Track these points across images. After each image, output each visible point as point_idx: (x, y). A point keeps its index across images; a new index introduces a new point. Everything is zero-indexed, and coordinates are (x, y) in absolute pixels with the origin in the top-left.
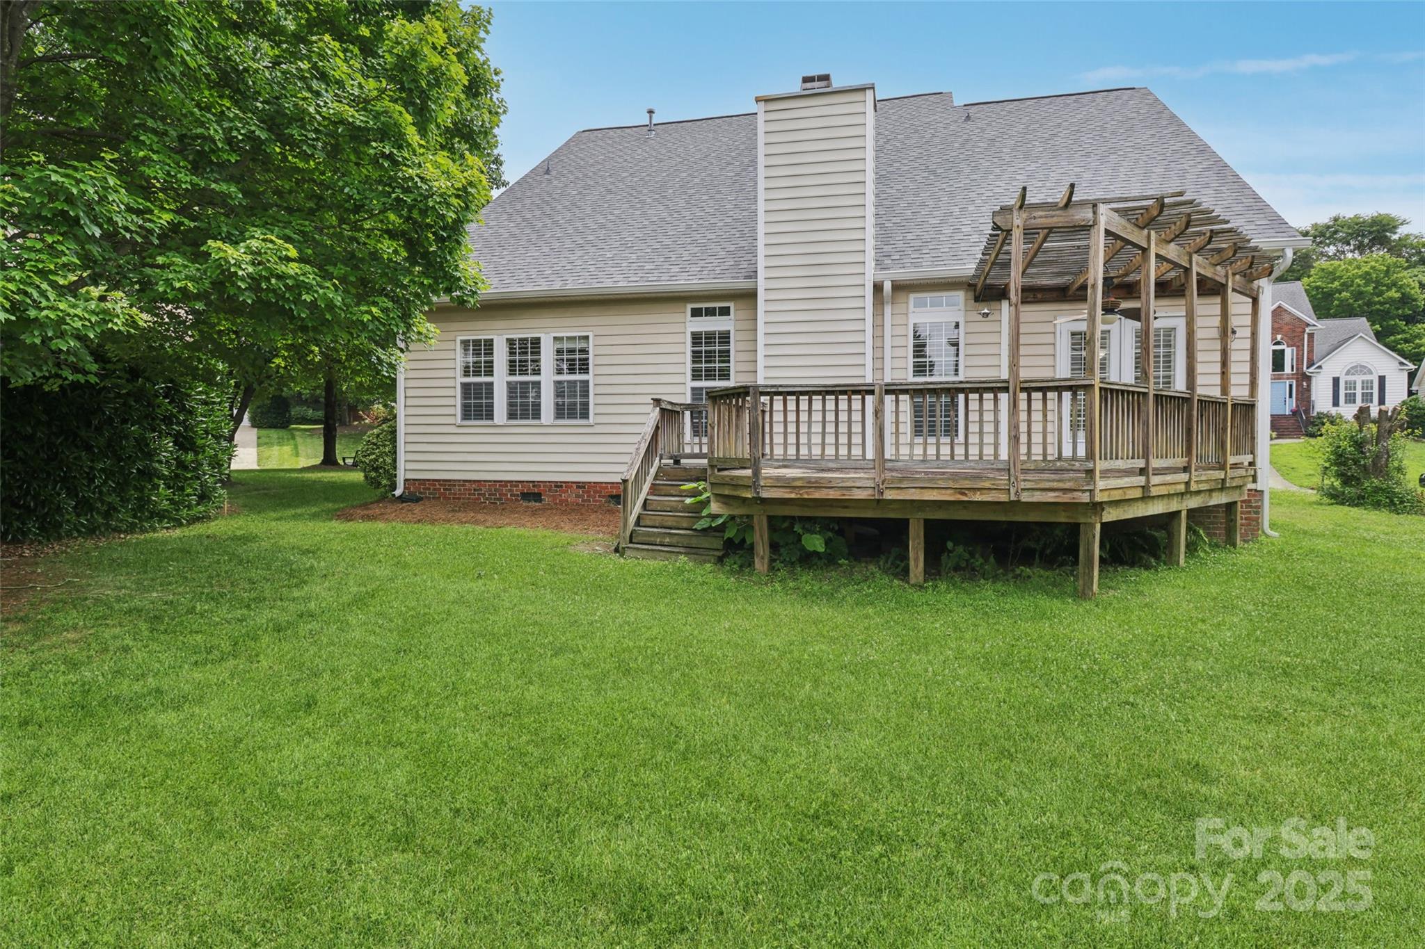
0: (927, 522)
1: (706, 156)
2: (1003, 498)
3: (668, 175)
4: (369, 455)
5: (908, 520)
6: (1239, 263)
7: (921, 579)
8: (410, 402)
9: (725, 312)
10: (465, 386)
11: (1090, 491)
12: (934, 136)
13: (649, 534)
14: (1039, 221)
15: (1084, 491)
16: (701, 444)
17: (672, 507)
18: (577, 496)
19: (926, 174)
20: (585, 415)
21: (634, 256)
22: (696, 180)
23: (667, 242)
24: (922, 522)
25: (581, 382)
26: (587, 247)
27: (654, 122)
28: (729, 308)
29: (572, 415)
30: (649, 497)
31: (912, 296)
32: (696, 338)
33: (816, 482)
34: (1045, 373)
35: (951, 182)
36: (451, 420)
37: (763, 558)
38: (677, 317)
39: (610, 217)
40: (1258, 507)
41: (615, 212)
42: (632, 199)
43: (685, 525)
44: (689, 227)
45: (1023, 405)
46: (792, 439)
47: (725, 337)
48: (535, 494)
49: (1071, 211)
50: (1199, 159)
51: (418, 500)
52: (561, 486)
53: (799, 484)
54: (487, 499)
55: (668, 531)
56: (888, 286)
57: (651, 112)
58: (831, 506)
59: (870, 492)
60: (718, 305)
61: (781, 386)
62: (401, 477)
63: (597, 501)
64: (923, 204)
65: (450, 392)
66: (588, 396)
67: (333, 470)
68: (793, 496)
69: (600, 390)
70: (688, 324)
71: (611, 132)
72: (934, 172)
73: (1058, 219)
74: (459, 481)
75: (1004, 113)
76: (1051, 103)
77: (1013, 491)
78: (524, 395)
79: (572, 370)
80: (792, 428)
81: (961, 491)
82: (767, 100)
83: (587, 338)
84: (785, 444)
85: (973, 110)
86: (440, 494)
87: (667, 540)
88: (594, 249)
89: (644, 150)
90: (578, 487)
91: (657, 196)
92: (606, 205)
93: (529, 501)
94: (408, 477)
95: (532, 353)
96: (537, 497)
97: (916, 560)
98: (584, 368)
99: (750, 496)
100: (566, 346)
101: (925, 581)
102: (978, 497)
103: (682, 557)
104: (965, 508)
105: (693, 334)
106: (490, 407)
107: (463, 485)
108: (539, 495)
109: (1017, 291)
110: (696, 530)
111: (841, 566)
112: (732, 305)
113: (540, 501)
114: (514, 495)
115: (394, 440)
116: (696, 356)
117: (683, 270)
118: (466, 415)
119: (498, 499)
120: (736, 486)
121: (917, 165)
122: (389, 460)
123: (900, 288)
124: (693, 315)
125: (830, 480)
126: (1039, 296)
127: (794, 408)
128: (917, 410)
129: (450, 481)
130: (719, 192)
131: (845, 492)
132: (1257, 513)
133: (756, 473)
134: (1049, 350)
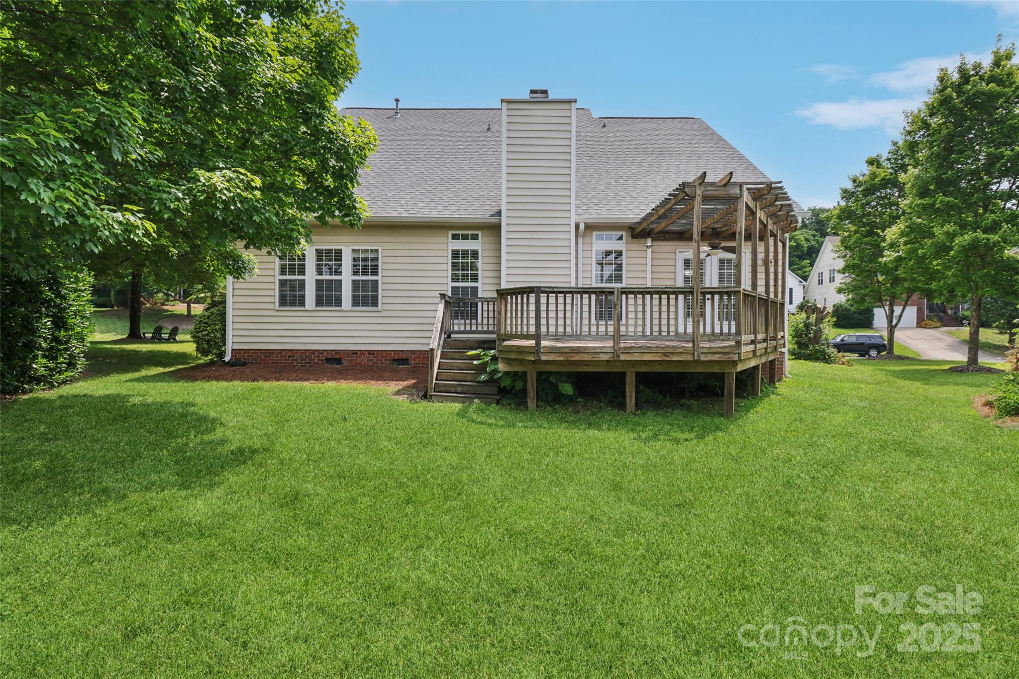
0: (637, 374)
1: (441, 134)
2: (690, 358)
3: (417, 144)
4: (202, 331)
5: (626, 373)
6: (782, 223)
7: (634, 409)
8: (237, 292)
9: (475, 237)
10: (282, 283)
11: (739, 353)
12: (586, 135)
13: (445, 385)
14: (710, 192)
15: (735, 354)
16: (465, 324)
17: (457, 367)
18: (369, 360)
19: (588, 158)
20: (375, 303)
21: (408, 197)
22: (439, 149)
23: (429, 188)
24: (634, 374)
25: (372, 281)
26: (372, 188)
27: (399, 107)
28: (478, 235)
29: (365, 304)
30: (442, 361)
31: (595, 233)
32: (455, 254)
33: (577, 349)
34: (670, 283)
35: (605, 164)
36: (271, 306)
37: (533, 399)
38: (443, 239)
39: (383, 169)
40: (782, 361)
41: (386, 166)
42: (395, 157)
43: (469, 379)
44: (442, 179)
45: (664, 302)
46: (561, 322)
47: (475, 254)
48: (336, 359)
49: (728, 188)
50: (740, 163)
51: (244, 364)
52: (357, 353)
53: (566, 351)
54: (299, 363)
55: (459, 383)
56: (582, 226)
57: (397, 100)
58: (578, 365)
59: (610, 355)
60: (470, 232)
61: (555, 287)
62: (229, 348)
63: (383, 363)
64: (591, 177)
65: (271, 286)
66: (377, 291)
67: (141, 343)
68: (561, 358)
69: (386, 287)
70: (450, 244)
71: (368, 111)
72: (592, 157)
73: (720, 193)
74: (277, 350)
75: (625, 125)
76: (650, 122)
77: (696, 354)
78: (329, 289)
79: (365, 273)
80: (561, 315)
81: (666, 355)
82: (509, 102)
83: (377, 251)
84: (557, 325)
85: (606, 121)
86: (262, 360)
87: (459, 389)
88: (376, 190)
89: (394, 125)
90: (369, 354)
91: (413, 157)
92: (378, 160)
93: (332, 364)
94: (234, 348)
95: (335, 260)
96: (338, 361)
97: (631, 397)
98: (375, 271)
99: (533, 359)
100: (361, 256)
101: (636, 411)
102: (676, 358)
103: (476, 400)
104: (660, 364)
105: (453, 251)
106: (302, 297)
107: (280, 353)
108: (340, 359)
109: (698, 233)
110: (479, 382)
111: (578, 403)
112: (479, 233)
113: (341, 364)
114: (321, 360)
115: (223, 321)
116: (454, 266)
117: (446, 208)
118: (283, 302)
119: (308, 363)
120: (521, 353)
121: (581, 152)
122: (219, 335)
123: (590, 227)
124: (453, 239)
125: (585, 348)
126: (667, 236)
127: (563, 302)
128: (599, 302)
129: (269, 350)
130: (457, 158)
131: (595, 356)
132: (782, 365)
133: (538, 344)
134: (672, 269)
